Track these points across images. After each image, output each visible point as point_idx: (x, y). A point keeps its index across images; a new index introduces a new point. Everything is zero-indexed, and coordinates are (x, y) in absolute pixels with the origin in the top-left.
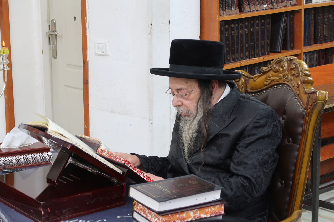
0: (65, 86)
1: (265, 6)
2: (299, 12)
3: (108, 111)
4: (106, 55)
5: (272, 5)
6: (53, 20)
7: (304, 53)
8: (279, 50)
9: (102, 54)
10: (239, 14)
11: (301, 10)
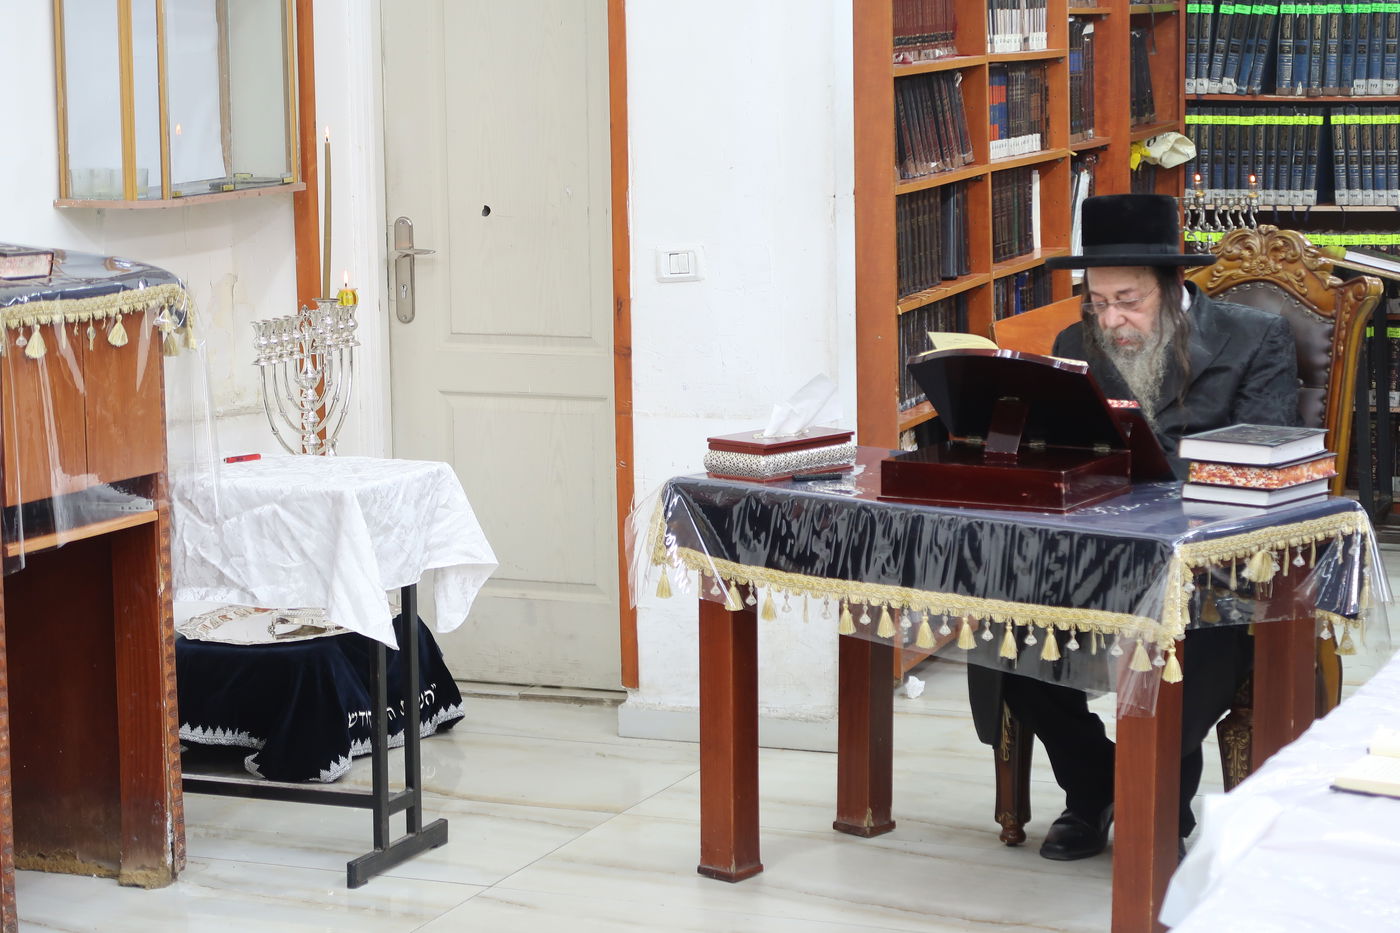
0: (442, 392)
1: (933, 165)
2: (981, 180)
3: (698, 416)
4: (696, 279)
5: (944, 161)
6: (402, 221)
7: (995, 280)
8: (956, 274)
9: (683, 278)
10: (901, 184)
11: (986, 175)
